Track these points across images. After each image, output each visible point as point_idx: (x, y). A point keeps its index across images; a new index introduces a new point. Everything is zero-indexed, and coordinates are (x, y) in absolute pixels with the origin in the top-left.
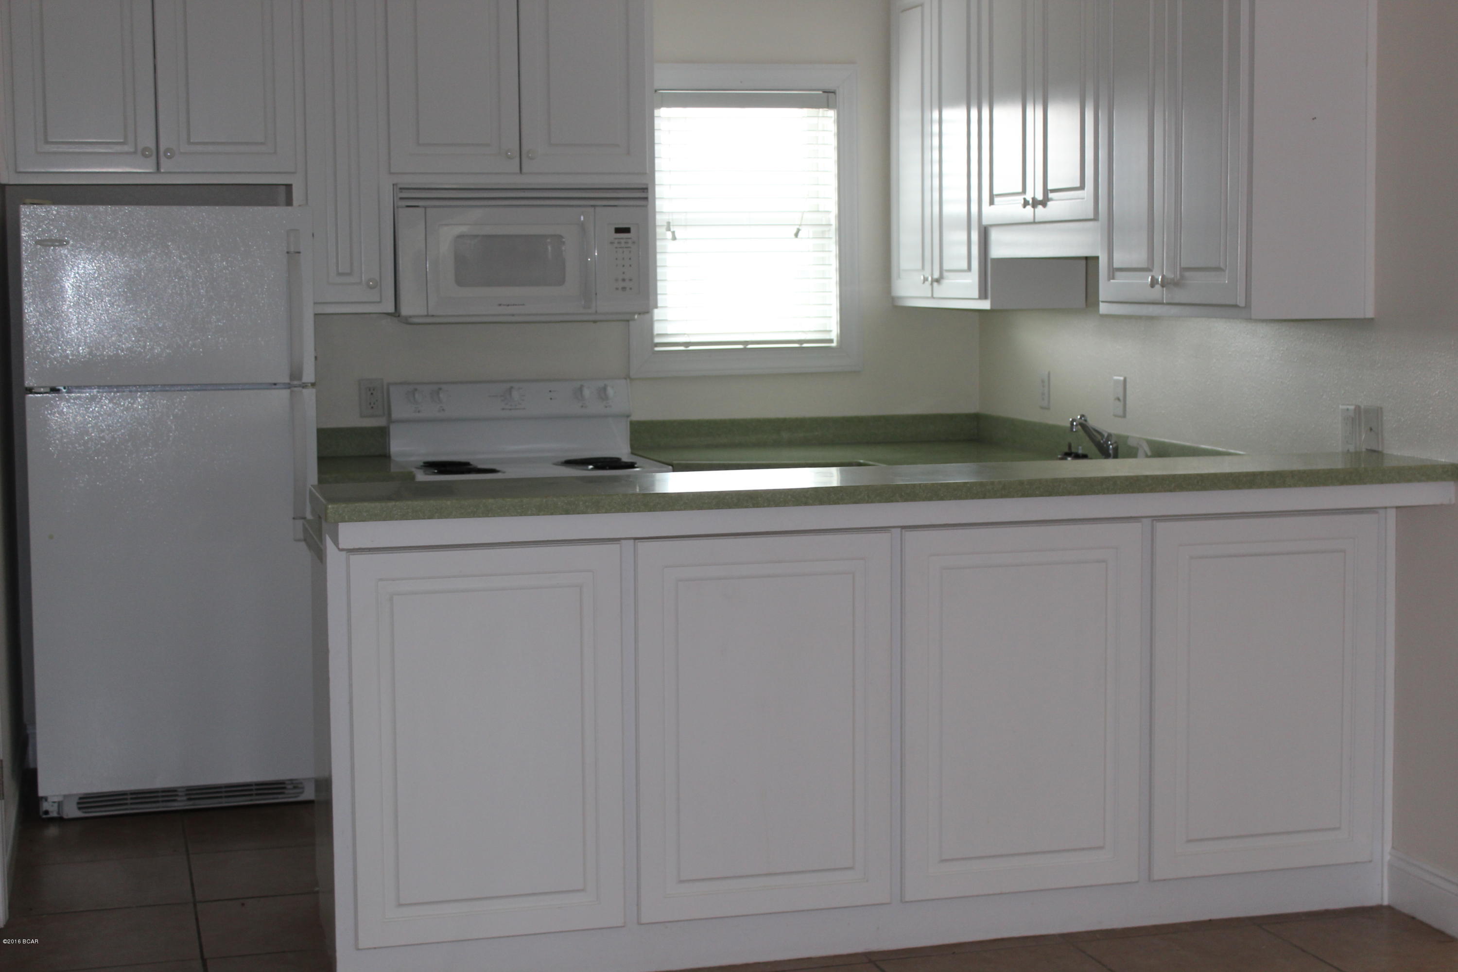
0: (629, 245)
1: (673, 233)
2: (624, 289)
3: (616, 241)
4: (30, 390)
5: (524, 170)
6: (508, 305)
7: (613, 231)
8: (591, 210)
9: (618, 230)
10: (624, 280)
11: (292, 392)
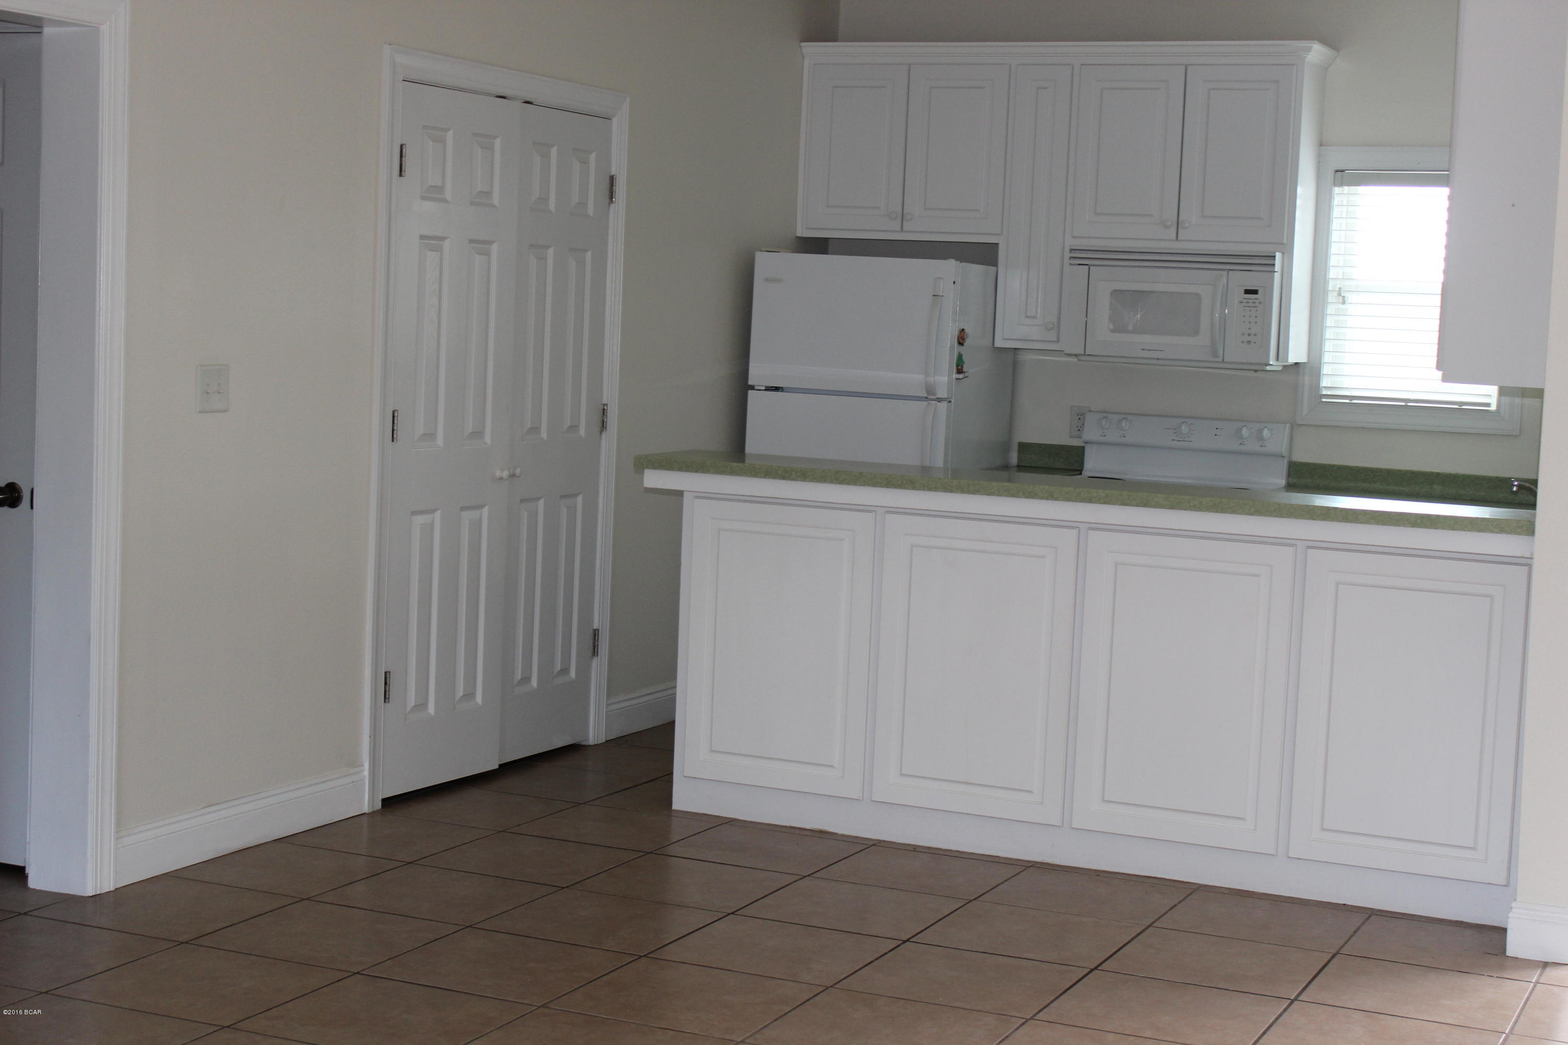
0: (1257, 305)
1: (1344, 297)
2: (1249, 342)
3: (1245, 301)
4: (752, 388)
5: (1180, 238)
6: (1150, 350)
7: (1243, 291)
8: (1225, 273)
9: (1247, 292)
10: (1249, 335)
11: (929, 404)
